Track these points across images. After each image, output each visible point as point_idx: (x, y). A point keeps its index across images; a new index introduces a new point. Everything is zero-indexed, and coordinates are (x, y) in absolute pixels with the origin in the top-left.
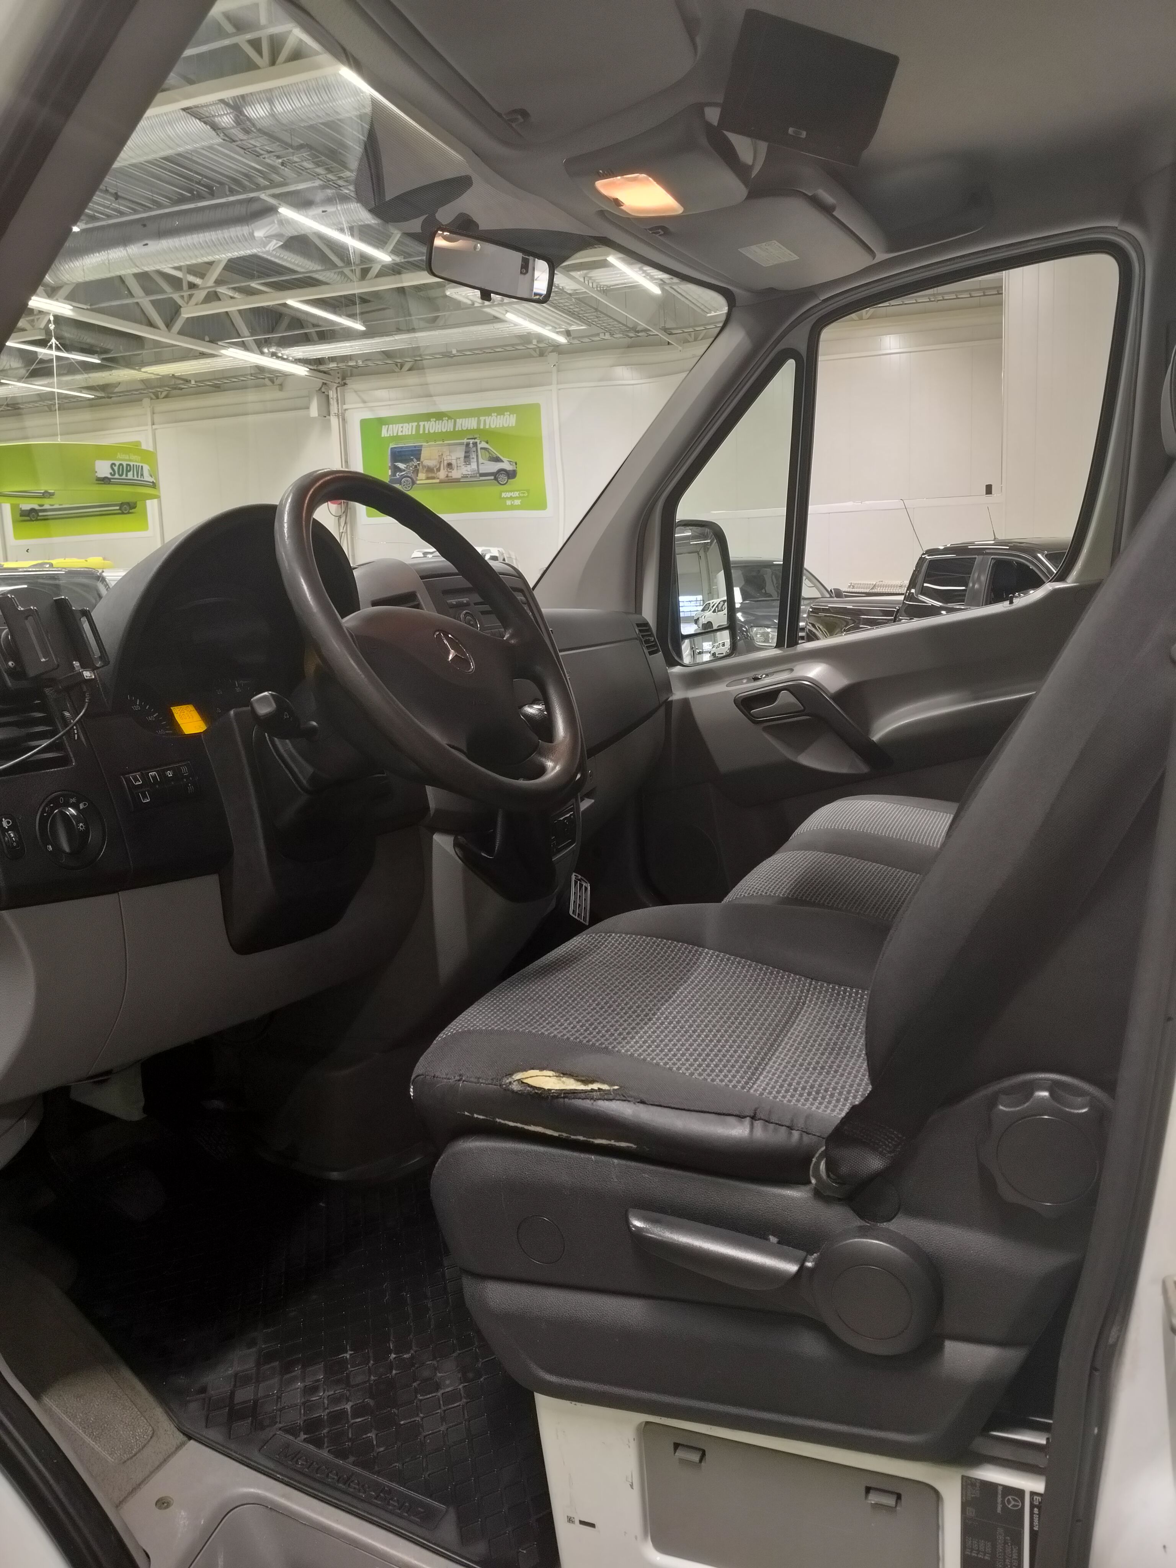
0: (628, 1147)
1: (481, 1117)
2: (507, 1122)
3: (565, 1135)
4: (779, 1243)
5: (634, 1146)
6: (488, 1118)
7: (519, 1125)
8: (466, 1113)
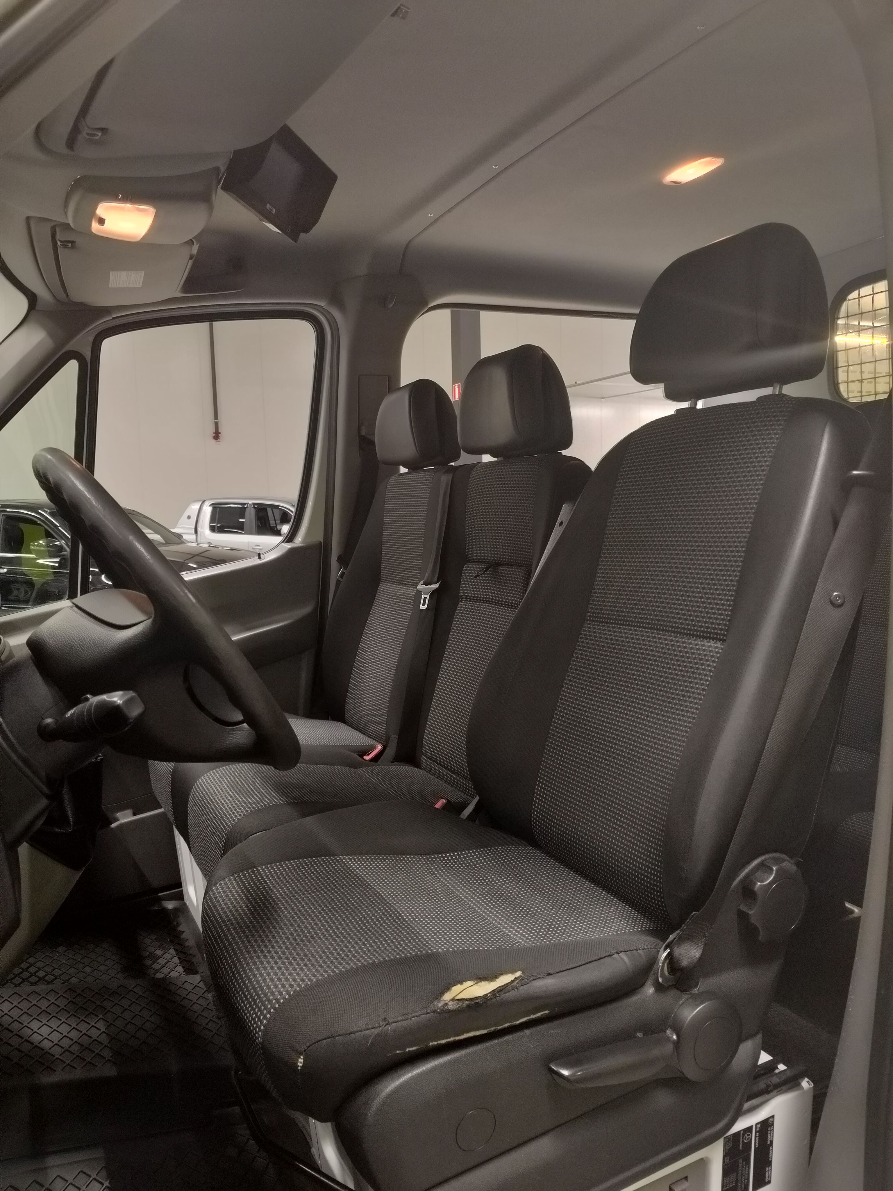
0: (542, 1015)
1: (414, 1048)
2: (439, 1042)
3: (493, 1029)
4: (644, 1035)
5: (547, 1012)
6: (421, 1046)
7: (452, 1039)
8: (398, 1052)
